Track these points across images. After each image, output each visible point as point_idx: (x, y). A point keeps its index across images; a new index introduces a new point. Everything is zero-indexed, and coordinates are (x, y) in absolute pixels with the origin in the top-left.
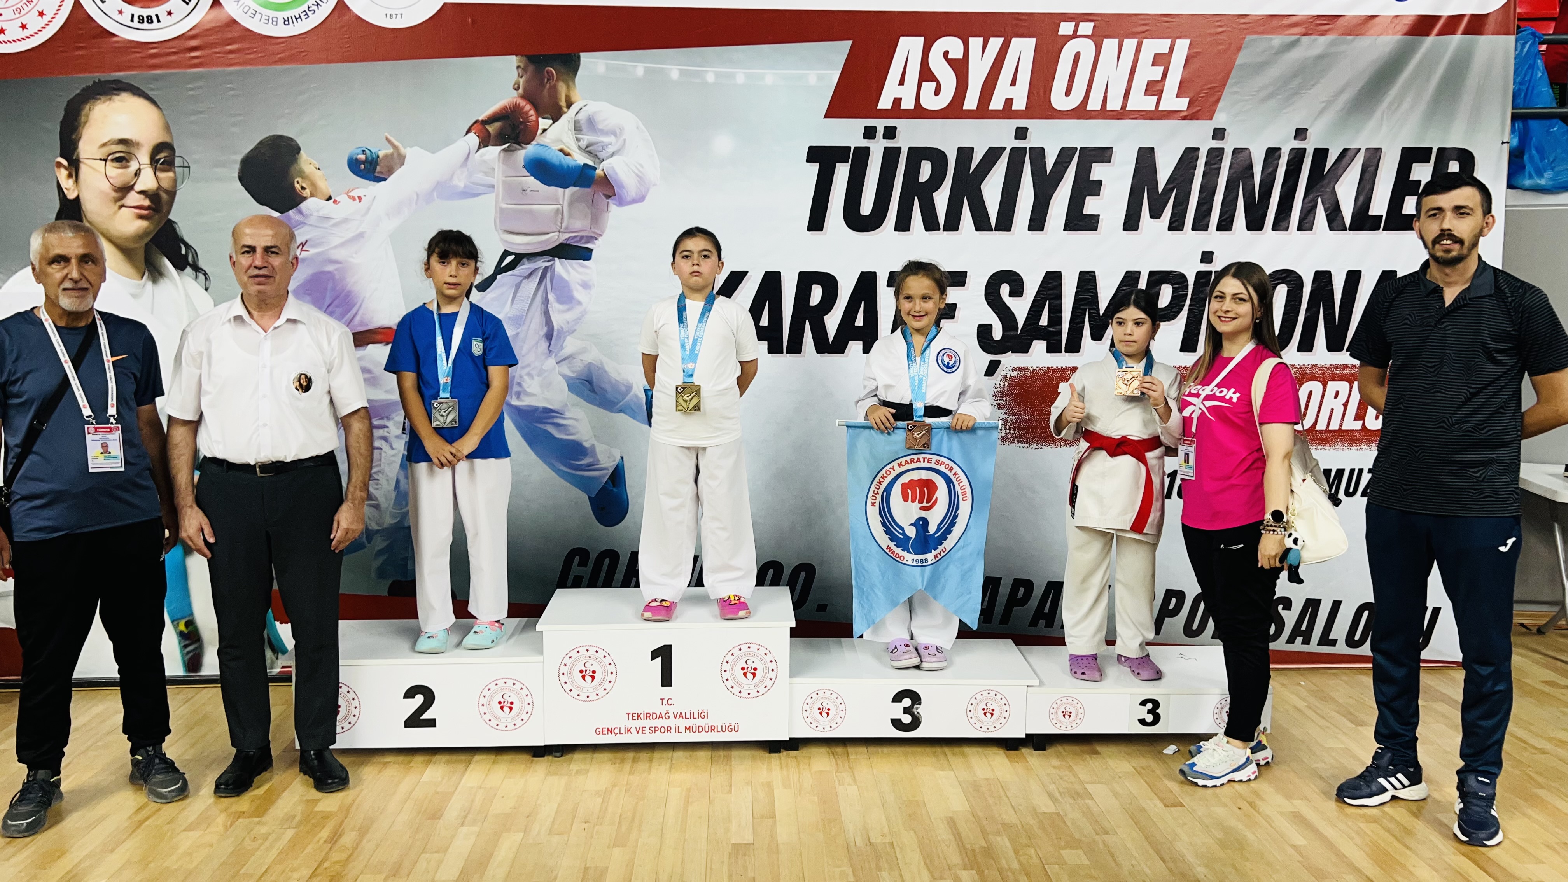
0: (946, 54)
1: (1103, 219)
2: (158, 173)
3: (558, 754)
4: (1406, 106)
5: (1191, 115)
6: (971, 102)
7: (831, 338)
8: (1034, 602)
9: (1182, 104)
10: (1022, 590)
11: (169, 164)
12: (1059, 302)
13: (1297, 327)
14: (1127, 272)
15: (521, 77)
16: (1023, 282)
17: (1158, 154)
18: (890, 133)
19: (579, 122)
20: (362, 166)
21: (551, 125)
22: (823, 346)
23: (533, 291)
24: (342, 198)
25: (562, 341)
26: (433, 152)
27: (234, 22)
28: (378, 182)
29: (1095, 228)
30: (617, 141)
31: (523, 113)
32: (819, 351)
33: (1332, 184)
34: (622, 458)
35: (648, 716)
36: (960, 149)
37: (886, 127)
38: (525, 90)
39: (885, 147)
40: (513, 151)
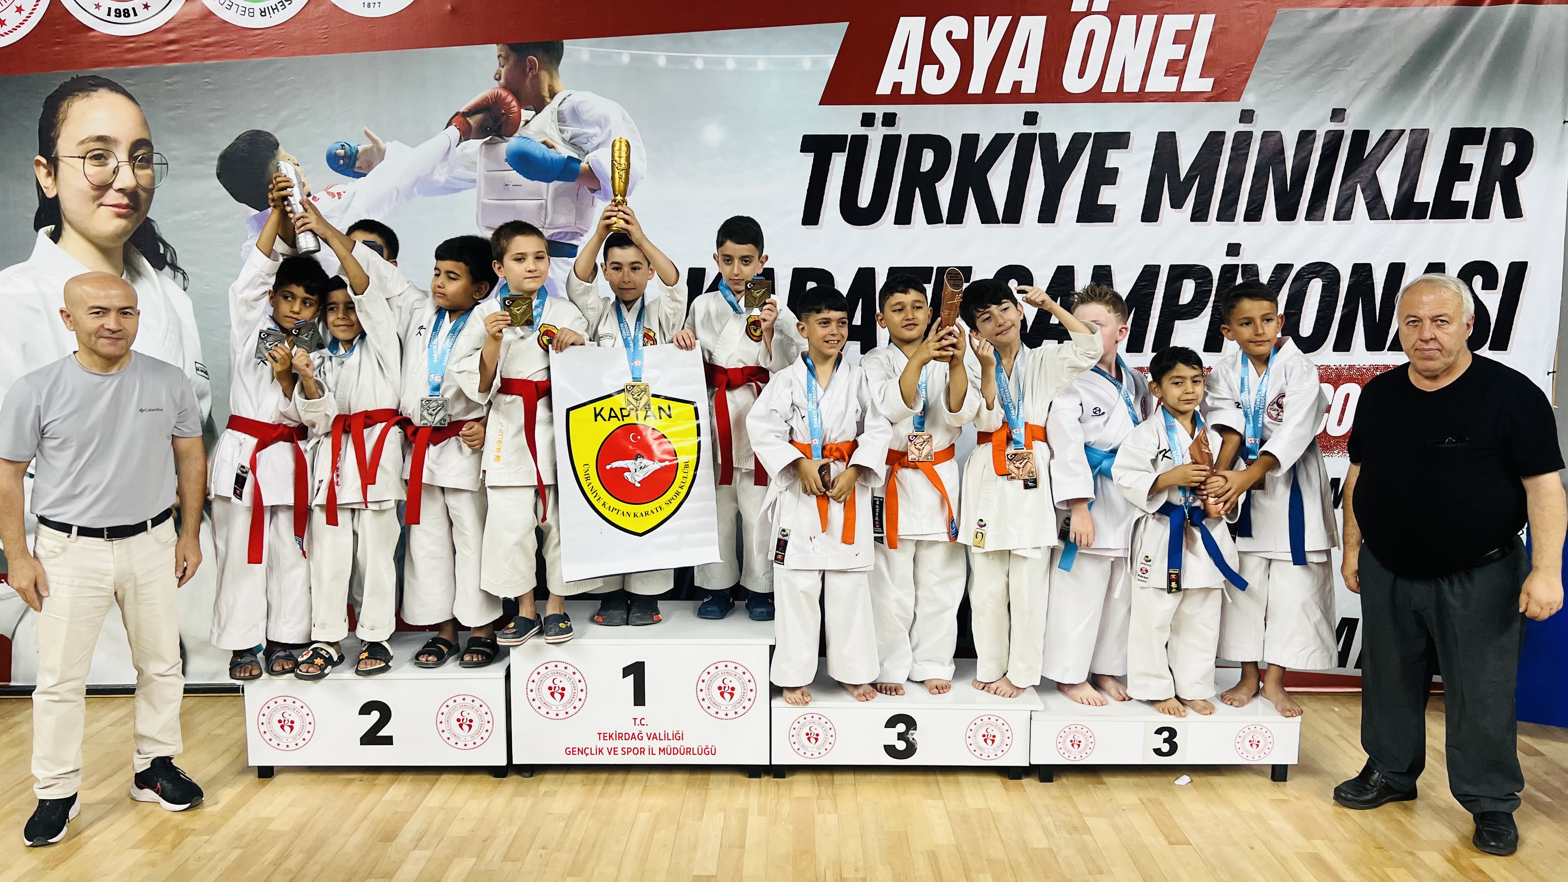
0: (949, 34)
1: (1119, 210)
2: (136, 171)
3: (527, 774)
4: (1456, 82)
5: (1215, 97)
6: (976, 86)
9: (1207, 85)
11: (147, 162)
13: (1333, 325)
14: (1146, 266)
15: (503, 67)
17: (1180, 139)
18: (890, 120)
19: (563, 114)
20: (342, 162)
21: (534, 117)
24: (321, 195)
26: (413, 147)
27: (211, 14)
28: (358, 178)
29: (1110, 219)
30: (602, 133)
31: (505, 104)
33: (1372, 169)
35: (620, 736)
36: (964, 136)
37: (885, 114)
38: (506, 79)
39: (884, 135)
40: (495, 144)
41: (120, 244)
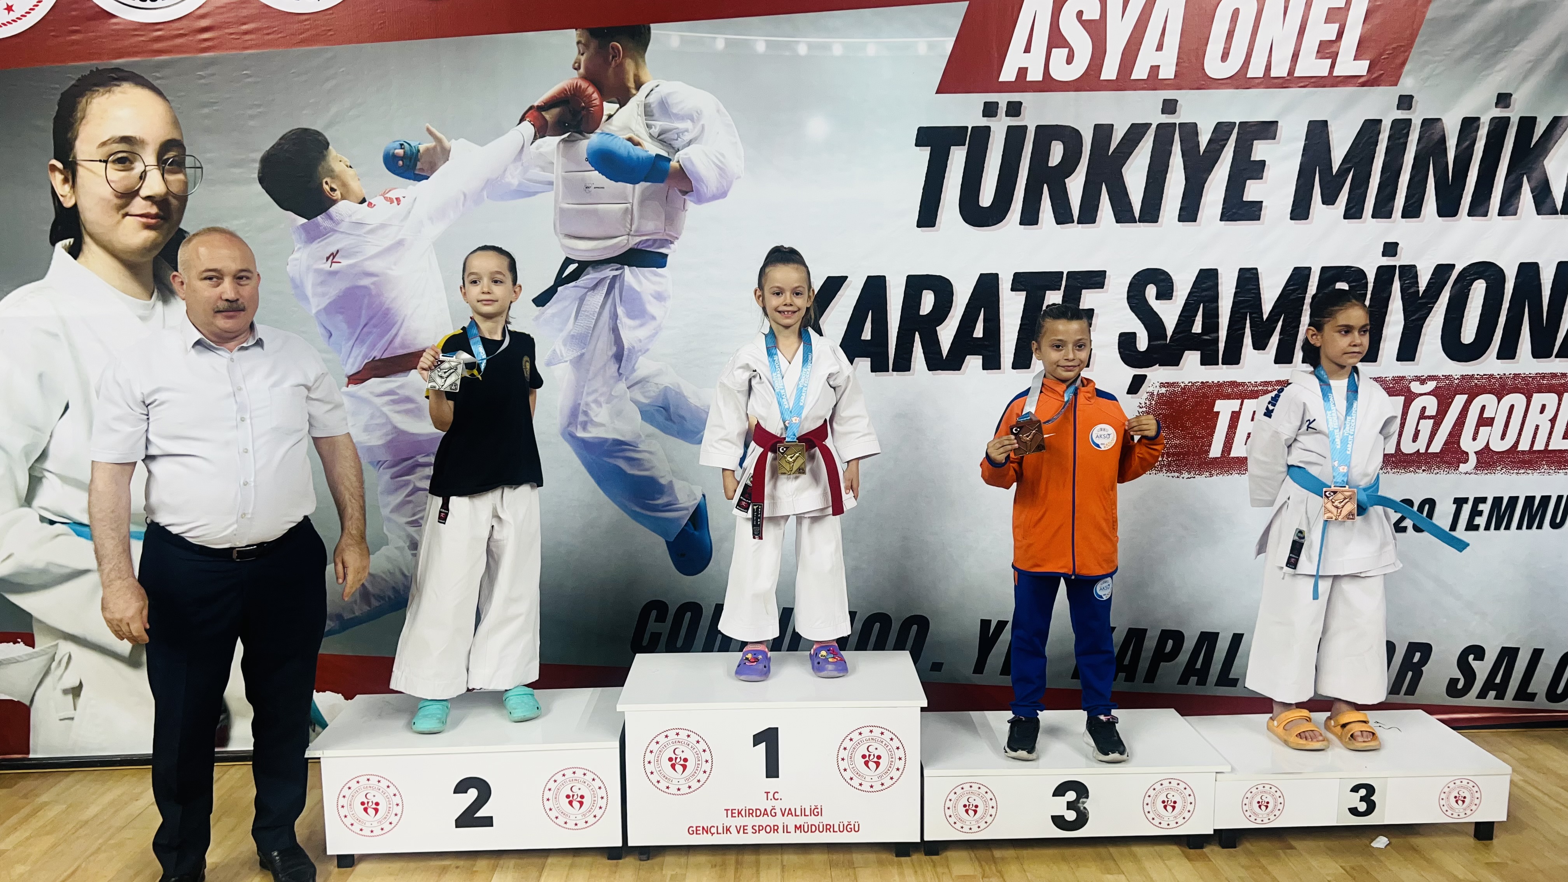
0: (1080, 14)
1: (1266, 207)
2: (166, 176)
3: (645, 857)
5: (1370, 81)
6: (1109, 72)
7: (945, 352)
8: (1184, 657)
10: (1170, 642)
11: (178, 165)
12: (1215, 304)
13: (1497, 330)
14: (1296, 269)
15: (582, 54)
16: (1172, 283)
17: (1332, 128)
18: (1014, 109)
19: (650, 106)
20: (401, 163)
21: (618, 110)
22: (935, 362)
23: (600, 304)
24: (378, 200)
25: (633, 362)
26: (482, 145)
28: (419, 181)
29: (1258, 218)
30: (694, 128)
31: (585, 96)
32: (930, 368)
33: (1540, 159)
34: (704, 496)
35: (750, 813)
36: (1097, 127)
37: (1009, 103)
38: (586, 68)
39: (1009, 127)
40: (573, 141)
41: (150, 258)
